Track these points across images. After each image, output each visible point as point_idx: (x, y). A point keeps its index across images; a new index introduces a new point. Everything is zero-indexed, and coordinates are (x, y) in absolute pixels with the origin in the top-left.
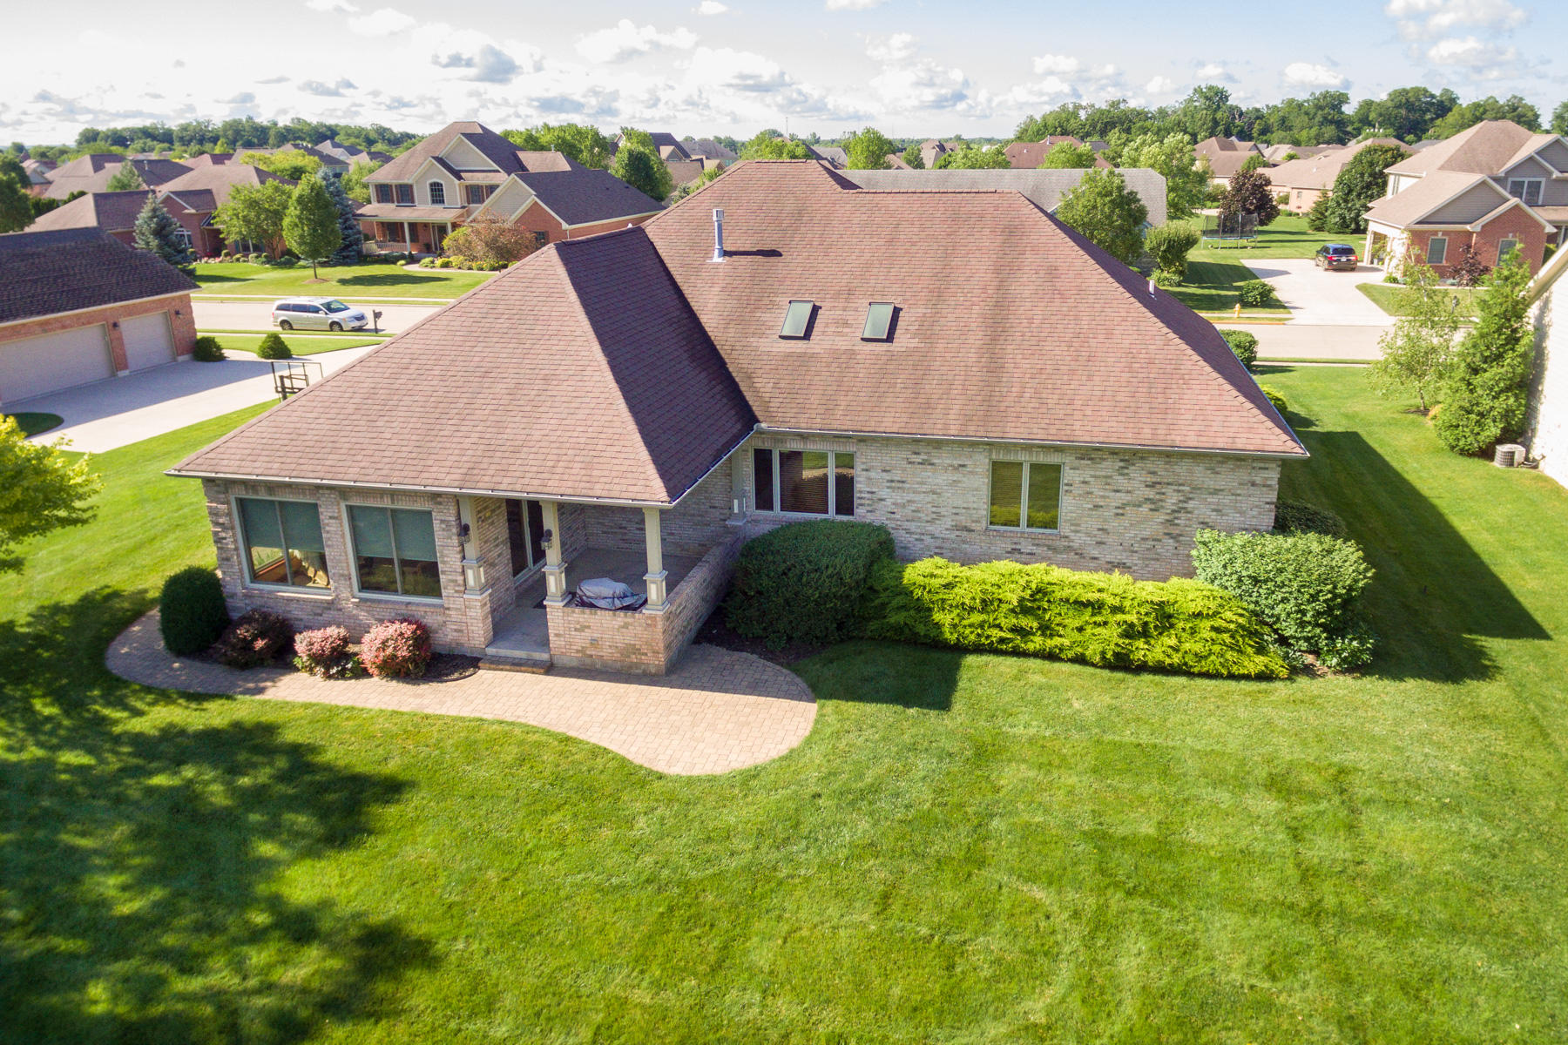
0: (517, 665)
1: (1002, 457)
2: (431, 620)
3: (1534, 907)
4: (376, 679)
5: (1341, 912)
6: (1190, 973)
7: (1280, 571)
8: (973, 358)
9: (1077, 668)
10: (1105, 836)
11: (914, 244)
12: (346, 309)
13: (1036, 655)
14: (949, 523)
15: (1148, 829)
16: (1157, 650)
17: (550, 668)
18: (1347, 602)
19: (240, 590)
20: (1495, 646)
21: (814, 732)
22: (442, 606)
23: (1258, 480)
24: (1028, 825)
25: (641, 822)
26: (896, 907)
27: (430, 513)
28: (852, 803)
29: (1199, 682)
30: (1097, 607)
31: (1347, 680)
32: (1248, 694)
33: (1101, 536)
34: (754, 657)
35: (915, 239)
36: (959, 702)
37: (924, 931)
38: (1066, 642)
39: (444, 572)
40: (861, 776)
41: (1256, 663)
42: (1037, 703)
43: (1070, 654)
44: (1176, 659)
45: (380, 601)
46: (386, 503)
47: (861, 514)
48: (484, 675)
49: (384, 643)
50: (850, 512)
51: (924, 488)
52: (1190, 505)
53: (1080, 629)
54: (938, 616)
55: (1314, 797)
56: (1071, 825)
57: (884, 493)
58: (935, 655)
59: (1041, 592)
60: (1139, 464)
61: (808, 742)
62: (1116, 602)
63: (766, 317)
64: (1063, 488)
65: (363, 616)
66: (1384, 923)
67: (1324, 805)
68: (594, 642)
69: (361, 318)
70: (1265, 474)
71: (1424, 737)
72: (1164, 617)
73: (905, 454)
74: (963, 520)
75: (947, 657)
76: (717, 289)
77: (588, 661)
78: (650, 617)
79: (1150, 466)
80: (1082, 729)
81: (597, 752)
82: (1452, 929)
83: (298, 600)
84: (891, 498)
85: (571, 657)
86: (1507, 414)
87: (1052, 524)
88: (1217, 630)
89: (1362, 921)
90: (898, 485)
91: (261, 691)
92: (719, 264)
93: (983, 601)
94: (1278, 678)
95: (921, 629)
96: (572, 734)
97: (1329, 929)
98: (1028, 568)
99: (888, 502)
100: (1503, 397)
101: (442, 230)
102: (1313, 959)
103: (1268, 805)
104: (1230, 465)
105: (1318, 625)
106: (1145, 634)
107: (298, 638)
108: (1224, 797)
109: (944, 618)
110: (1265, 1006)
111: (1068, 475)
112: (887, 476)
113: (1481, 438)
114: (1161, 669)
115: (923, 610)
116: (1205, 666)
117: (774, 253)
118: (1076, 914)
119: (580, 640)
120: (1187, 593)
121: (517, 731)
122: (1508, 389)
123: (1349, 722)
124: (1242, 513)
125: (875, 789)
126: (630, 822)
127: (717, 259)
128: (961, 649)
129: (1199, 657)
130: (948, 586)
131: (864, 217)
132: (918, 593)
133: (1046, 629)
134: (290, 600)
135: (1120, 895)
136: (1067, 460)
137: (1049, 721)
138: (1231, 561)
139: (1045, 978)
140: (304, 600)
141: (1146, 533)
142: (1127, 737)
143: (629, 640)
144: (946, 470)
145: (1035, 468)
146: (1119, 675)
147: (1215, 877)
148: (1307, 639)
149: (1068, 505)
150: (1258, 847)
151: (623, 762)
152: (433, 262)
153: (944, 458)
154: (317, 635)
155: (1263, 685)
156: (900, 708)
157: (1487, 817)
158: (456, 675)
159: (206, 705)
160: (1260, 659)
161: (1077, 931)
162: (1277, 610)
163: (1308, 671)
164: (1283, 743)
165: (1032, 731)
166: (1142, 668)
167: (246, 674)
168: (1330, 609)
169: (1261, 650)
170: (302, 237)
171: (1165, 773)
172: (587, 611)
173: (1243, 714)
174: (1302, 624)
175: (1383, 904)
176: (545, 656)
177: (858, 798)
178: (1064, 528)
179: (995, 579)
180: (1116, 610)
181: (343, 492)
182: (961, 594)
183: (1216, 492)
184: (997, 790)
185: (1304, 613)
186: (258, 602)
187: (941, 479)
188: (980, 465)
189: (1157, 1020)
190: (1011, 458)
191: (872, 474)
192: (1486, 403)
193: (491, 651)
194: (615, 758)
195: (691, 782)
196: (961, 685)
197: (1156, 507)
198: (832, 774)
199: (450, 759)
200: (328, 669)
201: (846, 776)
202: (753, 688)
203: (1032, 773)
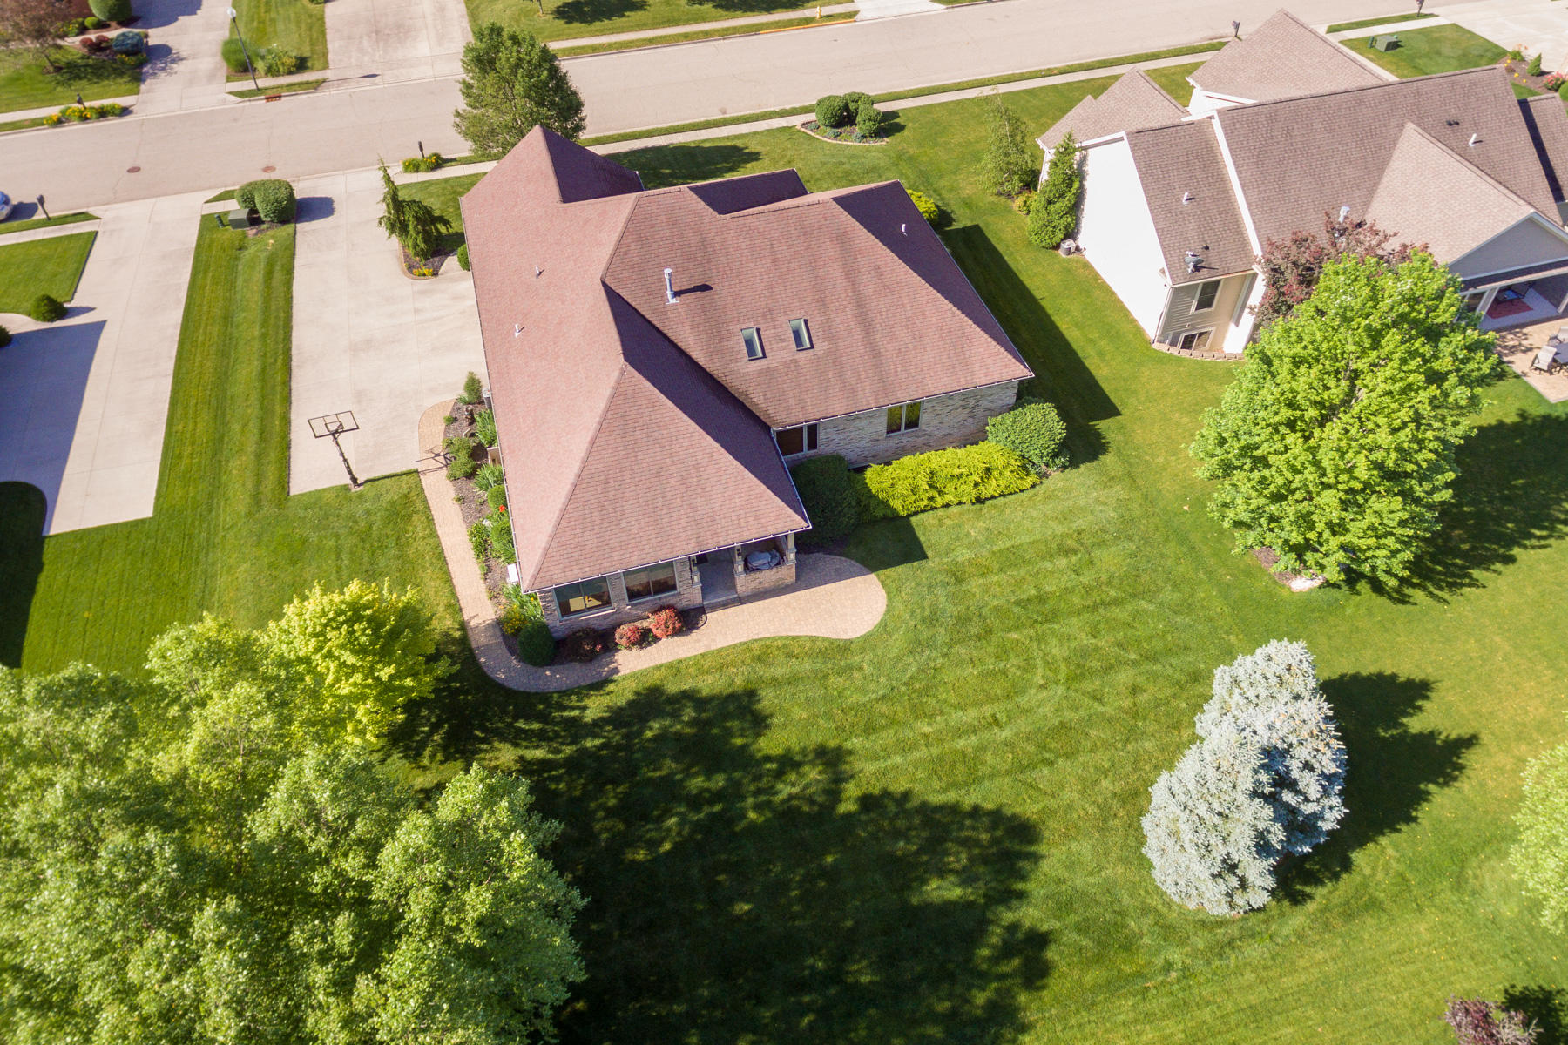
0: (725, 605)
2: (672, 601)
3: (1153, 576)
4: (667, 639)
5: (1103, 603)
6: (1072, 646)
9: (959, 508)
10: (1022, 601)
13: (940, 507)
14: (868, 441)
15: (1033, 592)
16: (990, 488)
17: (741, 601)
18: (1059, 445)
19: (558, 624)
20: (1102, 425)
21: (888, 593)
22: (680, 594)
23: (1010, 386)
24: (995, 608)
25: (866, 667)
26: (976, 661)
28: (931, 623)
29: (1009, 498)
31: (1062, 474)
32: (1030, 499)
33: (940, 426)
36: (929, 553)
37: (991, 668)
38: (952, 497)
39: (679, 581)
40: (923, 609)
41: (1028, 482)
42: (958, 539)
43: (955, 502)
44: (998, 491)
45: (646, 603)
47: (821, 448)
48: (710, 618)
50: (816, 449)
51: (855, 429)
52: (980, 403)
53: (956, 489)
54: (893, 504)
55: (1075, 552)
56: (1009, 601)
57: (834, 437)
60: (958, 394)
61: (890, 599)
63: (730, 344)
64: (922, 414)
65: (633, 611)
66: (1115, 602)
67: (1080, 555)
68: (760, 585)
70: (1014, 388)
71: (1097, 500)
74: (874, 436)
76: (687, 329)
77: (757, 590)
78: (790, 565)
80: (983, 546)
81: (813, 639)
82: (1134, 596)
83: (595, 617)
84: (838, 437)
85: (750, 594)
86: (1067, 227)
87: (917, 424)
88: (1012, 472)
89: (1109, 604)
90: (841, 431)
92: (675, 304)
94: (1037, 484)
95: (887, 513)
96: (790, 634)
97: (1101, 611)
99: (836, 440)
100: (1065, 219)
102: (1101, 626)
103: (1063, 562)
105: (1049, 457)
106: (983, 483)
108: (1048, 565)
109: (897, 504)
110: (1097, 649)
111: (924, 410)
112: (836, 429)
113: (1054, 241)
114: (993, 497)
115: (885, 504)
116: (1010, 490)
117: (706, 288)
118: (1031, 639)
119: (753, 585)
121: (768, 642)
122: (1066, 213)
123: (1071, 502)
124: (1002, 400)
125: (933, 613)
126: (860, 669)
127: (672, 300)
128: (910, 516)
129: (1007, 487)
130: (893, 485)
132: (880, 495)
133: (941, 493)
134: (589, 620)
135: (1040, 626)
136: (923, 406)
137: (969, 547)
138: (1009, 435)
139: (1035, 666)
140: (600, 616)
141: (960, 419)
142: (1000, 545)
143: (778, 577)
144: (866, 419)
145: (909, 407)
146: (978, 506)
147: (1063, 604)
148: (1045, 463)
149: (924, 418)
150: (1069, 585)
151: (831, 642)
153: (865, 414)
154: (623, 631)
155: (1033, 491)
156: (909, 565)
157: (1129, 538)
158: (701, 621)
159: (608, 690)
160: (1029, 479)
161: (1035, 644)
163: (1046, 475)
164: (1053, 524)
165: (967, 556)
166: (986, 500)
168: (1053, 450)
169: (1028, 473)
171: (1024, 561)
172: (758, 572)
173: (1035, 514)
174: (1042, 457)
175: (1113, 593)
176: (735, 596)
177: (932, 620)
178: (923, 427)
179: (910, 474)
183: (991, 395)
184: (974, 595)
185: (1042, 453)
187: (863, 423)
188: (881, 419)
189: (1072, 667)
190: (899, 405)
191: (829, 431)
192: (1056, 222)
193: (708, 603)
194: (824, 639)
195: (865, 638)
196: (922, 539)
197: (964, 407)
198: (913, 612)
199: (761, 670)
200: (640, 645)
201: (918, 611)
202: (840, 576)
203: (981, 581)
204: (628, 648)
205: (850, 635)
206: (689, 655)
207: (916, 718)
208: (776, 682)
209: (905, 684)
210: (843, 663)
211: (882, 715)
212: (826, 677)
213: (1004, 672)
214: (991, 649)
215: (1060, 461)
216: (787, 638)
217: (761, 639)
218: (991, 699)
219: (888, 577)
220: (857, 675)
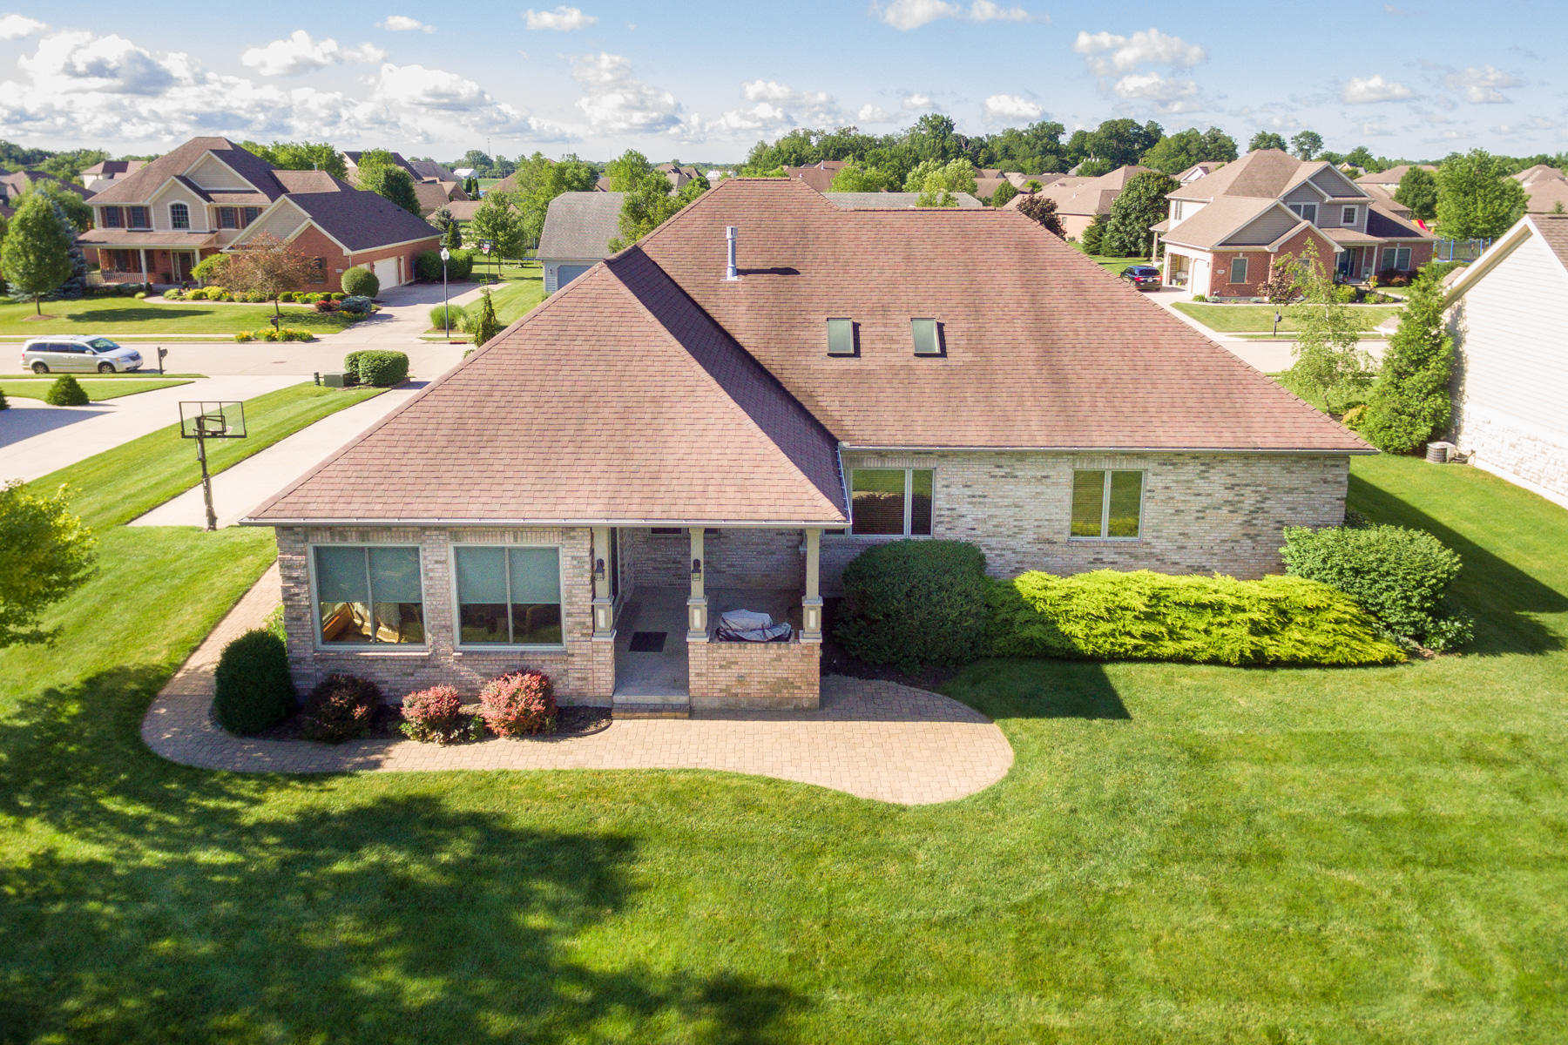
0: (656, 711)
1: (1085, 466)
2: (550, 670)
4: (502, 740)
7: (1382, 561)
8: (1033, 371)
9: (1214, 669)
10: (1367, 818)
11: (933, 260)
12: (115, 347)
13: (1171, 659)
14: (1031, 536)
15: (1397, 808)
16: (1286, 645)
17: (692, 712)
18: (1448, 583)
19: (309, 654)
21: (1019, 753)
22: (565, 653)
23: (1330, 477)
24: (1292, 817)
25: (921, 855)
26: (1234, 907)
27: (556, 550)
28: (1114, 814)
29: (1331, 672)
30: (1218, 608)
31: (1454, 661)
33: (1182, 541)
34: (893, 684)
35: (932, 255)
36: (1135, 713)
37: (1276, 925)
38: (1199, 644)
39: (569, 615)
40: (1099, 788)
41: (1377, 651)
42: (1206, 704)
43: (1205, 656)
44: (1305, 653)
45: (489, 653)
46: (508, 542)
47: (940, 531)
48: (619, 725)
49: (513, 697)
50: (927, 530)
51: (1008, 501)
52: (1266, 505)
53: (1207, 632)
54: (1065, 628)
55: (1509, 763)
56: (1331, 813)
57: (963, 509)
58: (1075, 667)
59: (1156, 597)
60: (1220, 468)
61: (1020, 761)
62: (1234, 601)
63: (805, 335)
64: (1144, 495)
65: (466, 672)
67: (1523, 771)
68: (741, 679)
69: (136, 357)
70: (1336, 471)
72: (1283, 614)
73: (988, 468)
74: (1045, 532)
75: (1089, 668)
76: (742, 309)
77: (732, 700)
78: (807, 647)
79: (1229, 468)
80: (1266, 723)
81: (814, 792)
83: (384, 660)
84: (971, 513)
85: (713, 698)
86: (1436, 414)
87: (1133, 530)
88: (1335, 621)
90: (978, 499)
91: (377, 765)
92: (736, 283)
93: (1108, 610)
94: (1399, 662)
95: (1051, 641)
96: (770, 775)
98: (1132, 575)
99: (968, 519)
101: (186, 258)
103: (1479, 775)
104: (1304, 463)
105: (1422, 609)
106: (1268, 632)
107: (406, 701)
108: (1438, 773)
109: (1077, 629)
111: (1150, 482)
112: (968, 492)
113: (1414, 437)
115: (1048, 623)
116: (1335, 657)
117: (788, 271)
118: (1396, 892)
119: (725, 679)
120: (1293, 587)
121: (711, 778)
122: (1434, 391)
123: (1486, 696)
124: (1315, 510)
125: (1123, 799)
126: (906, 856)
127: (730, 277)
128: (1097, 659)
129: (1327, 649)
130: (1068, 597)
131: (871, 234)
132: (1040, 606)
133: (1172, 633)
134: (375, 660)
135: (1421, 870)
136: (1151, 466)
137: (1232, 719)
138: (1330, 555)
140: (393, 659)
141: (1225, 536)
142: (1310, 726)
143: (781, 673)
144: (1029, 482)
145: (1115, 475)
148: (1413, 624)
149: (1150, 512)
150: (1500, 812)
151: (854, 802)
152: (180, 294)
153: (1027, 471)
154: (430, 695)
156: (1082, 720)
158: (592, 728)
159: (328, 785)
160: (1379, 646)
161: (1409, 907)
162: (1381, 599)
163: (1414, 654)
166: (1277, 664)
167: (342, 748)
168: (1435, 593)
169: (1376, 638)
170: (25, 267)
171: (1373, 757)
172: (736, 645)
174: (1408, 609)
176: (683, 699)
177: (1119, 807)
178: (1146, 534)
179: (1109, 587)
180: (1237, 609)
181: (454, 532)
182: (1080, 604)
183: (1291, 491)
184: (1238, 788)
185: (1409, 599)
186: (333, 666)
187: (1022, 491)
188: (1063, 475)
190: (1095, 467)
191: (953, 490)
192: (1415, 405)
193: (619, 698)
194: (839, 795)
195: (939, 810)
196: (1122, 693)
197: (1235, 508)
198: (1071, 789)
199: (664, 812)
200: (447, 733)
201: (1085, 791)
202: (918, 714)
203: (1257, 769)
204: (423, 737)
205: (908, 800)
206: (532, 768)
207: (1030, 985)
208: (689, 842)
209: (1014, 908)
210: (865, 840)
211: (931, 958)
212: (815, 854)
213: (1318, 943)
214: (1276, 888)
215: (1451, 626)
216: (758, 779)
217: (695, 771)
218: (1272, 993)
219: (1027, 730)
220: (893, 868)
